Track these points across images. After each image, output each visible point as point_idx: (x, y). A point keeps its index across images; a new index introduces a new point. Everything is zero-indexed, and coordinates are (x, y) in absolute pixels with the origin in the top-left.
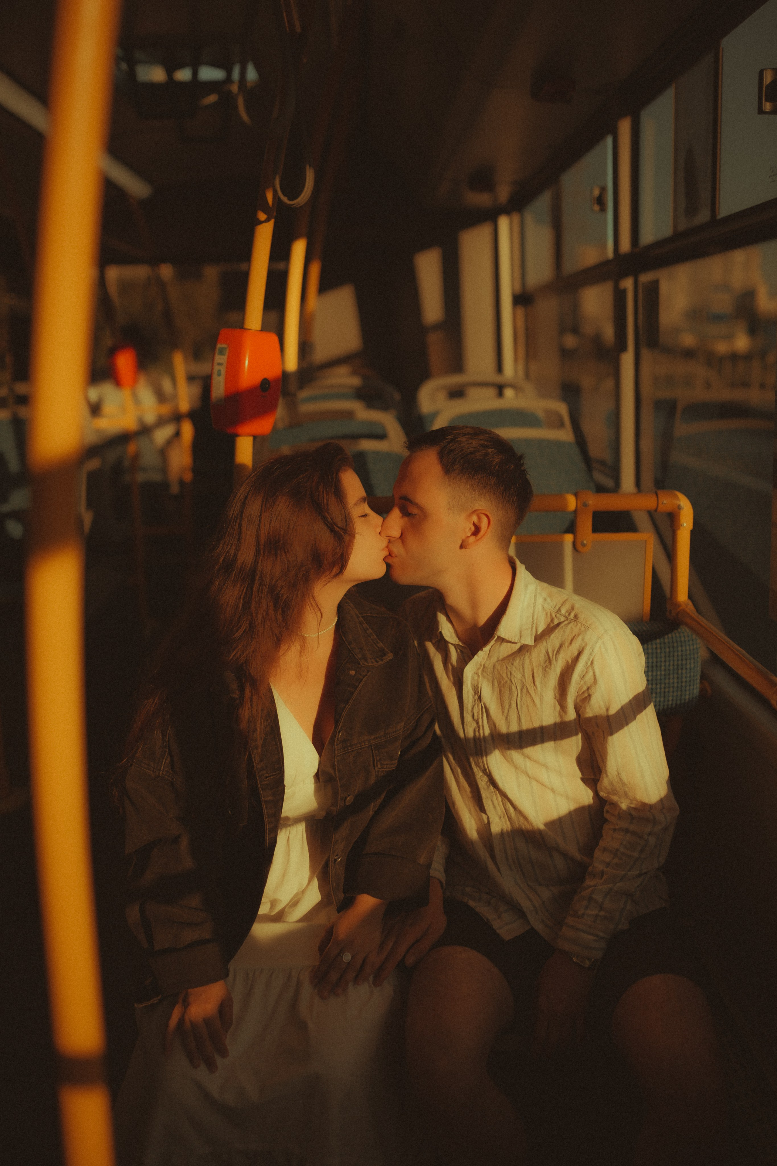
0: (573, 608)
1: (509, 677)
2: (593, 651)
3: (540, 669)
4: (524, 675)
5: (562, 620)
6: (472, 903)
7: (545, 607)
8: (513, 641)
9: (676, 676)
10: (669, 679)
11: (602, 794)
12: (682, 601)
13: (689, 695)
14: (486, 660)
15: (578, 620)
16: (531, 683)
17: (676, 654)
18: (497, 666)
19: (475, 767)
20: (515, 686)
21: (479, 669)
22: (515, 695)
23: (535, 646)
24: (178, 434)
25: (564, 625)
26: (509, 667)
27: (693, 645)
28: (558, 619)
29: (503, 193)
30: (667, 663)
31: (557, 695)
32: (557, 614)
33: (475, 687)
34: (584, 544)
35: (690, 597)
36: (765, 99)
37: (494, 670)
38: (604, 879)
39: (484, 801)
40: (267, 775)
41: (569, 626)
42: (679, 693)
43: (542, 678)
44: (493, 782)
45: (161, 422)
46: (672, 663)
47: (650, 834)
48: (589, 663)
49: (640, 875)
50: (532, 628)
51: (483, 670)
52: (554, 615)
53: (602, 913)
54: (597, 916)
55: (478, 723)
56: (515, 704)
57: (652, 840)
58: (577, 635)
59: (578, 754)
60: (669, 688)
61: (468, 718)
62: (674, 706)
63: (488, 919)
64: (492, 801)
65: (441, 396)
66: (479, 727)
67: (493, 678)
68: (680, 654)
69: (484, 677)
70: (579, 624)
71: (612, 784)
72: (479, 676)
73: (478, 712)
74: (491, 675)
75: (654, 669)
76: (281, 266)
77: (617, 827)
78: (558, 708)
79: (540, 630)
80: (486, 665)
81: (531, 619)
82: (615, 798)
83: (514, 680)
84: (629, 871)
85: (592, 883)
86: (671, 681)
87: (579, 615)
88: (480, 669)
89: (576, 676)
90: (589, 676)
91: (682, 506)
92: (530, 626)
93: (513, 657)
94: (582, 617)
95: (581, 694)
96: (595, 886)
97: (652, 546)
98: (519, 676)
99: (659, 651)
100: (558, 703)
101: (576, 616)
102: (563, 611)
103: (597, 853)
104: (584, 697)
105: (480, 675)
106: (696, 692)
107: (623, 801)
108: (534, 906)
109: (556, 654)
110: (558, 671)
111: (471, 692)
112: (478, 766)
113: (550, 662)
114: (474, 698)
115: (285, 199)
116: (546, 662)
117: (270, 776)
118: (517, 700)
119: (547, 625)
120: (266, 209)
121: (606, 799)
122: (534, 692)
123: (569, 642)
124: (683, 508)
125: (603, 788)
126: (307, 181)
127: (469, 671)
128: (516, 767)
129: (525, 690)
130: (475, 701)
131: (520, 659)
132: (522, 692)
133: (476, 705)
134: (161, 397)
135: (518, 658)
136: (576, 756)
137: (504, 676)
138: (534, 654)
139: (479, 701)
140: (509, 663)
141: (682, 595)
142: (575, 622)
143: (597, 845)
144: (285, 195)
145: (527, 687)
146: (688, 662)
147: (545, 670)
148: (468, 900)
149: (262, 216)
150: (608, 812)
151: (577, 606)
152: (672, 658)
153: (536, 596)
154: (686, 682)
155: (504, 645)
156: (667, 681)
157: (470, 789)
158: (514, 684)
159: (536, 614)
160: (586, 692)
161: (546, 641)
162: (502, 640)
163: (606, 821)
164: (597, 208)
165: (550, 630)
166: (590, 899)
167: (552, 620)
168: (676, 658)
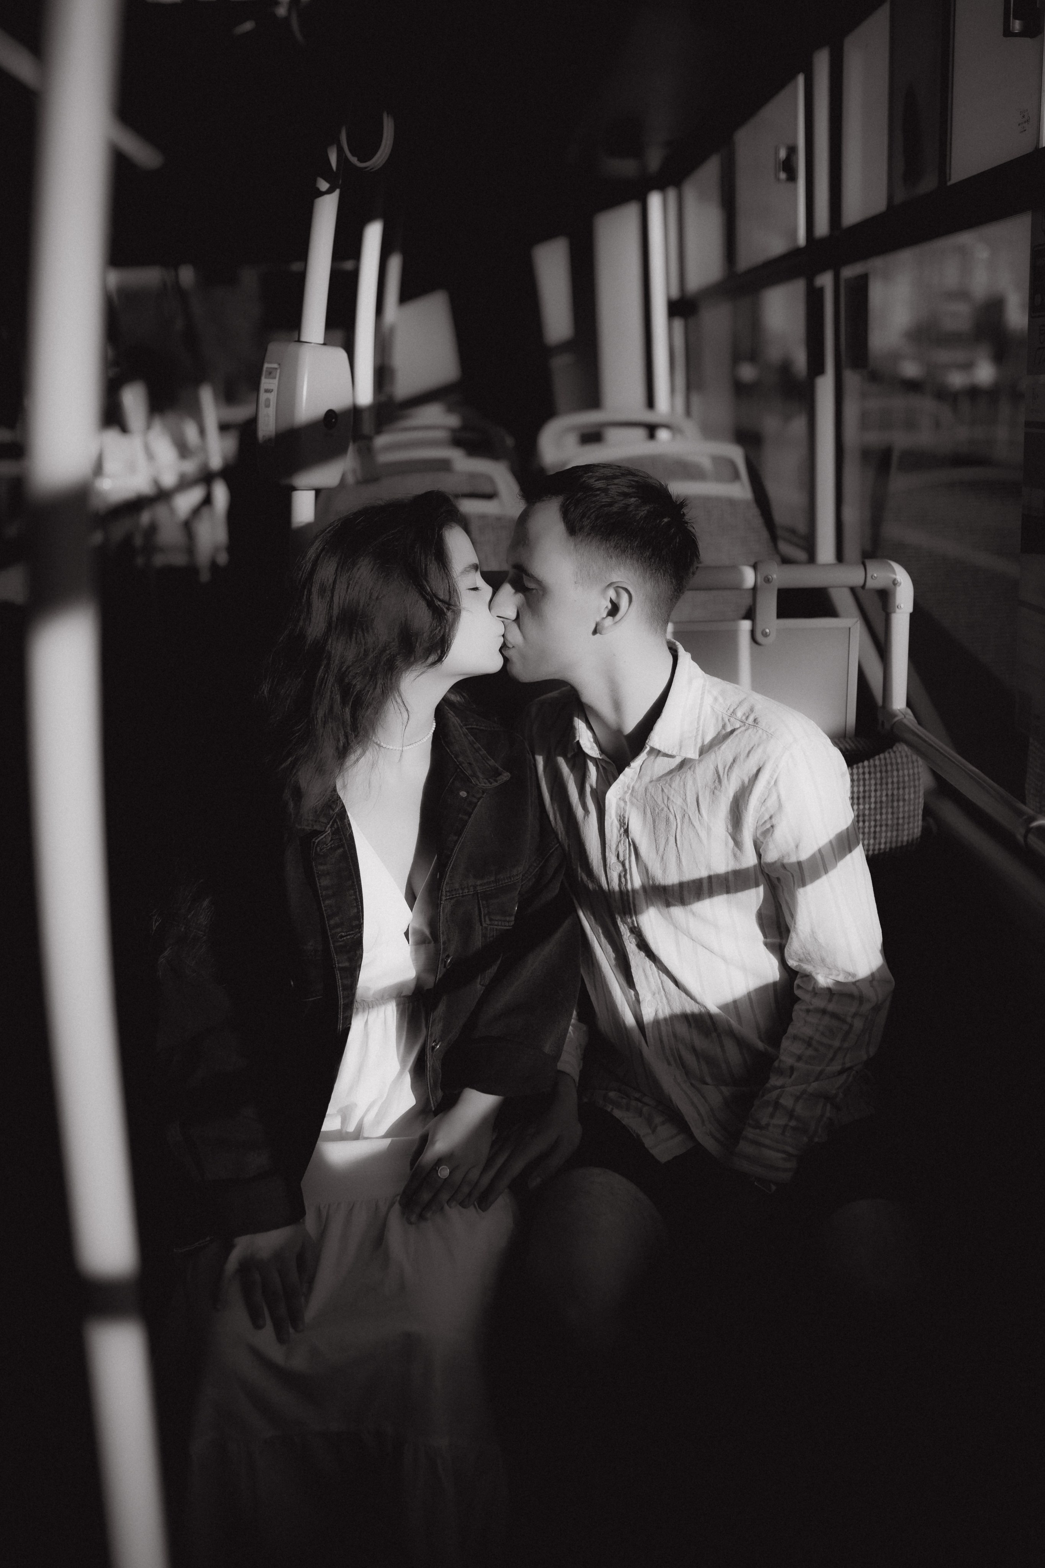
0: (752, 710)
1: (666, 804)
2: (777, 766)
3: (707, 793)
4: (685, 800)
5: (737, 726)
6: (618, 1113)
7: (715, 709)
8: (670, 753)
9: (890, 810)
10: (881, 814)
11: (792, 963)
12: (899, 710)
13: (908, 835)
14: (635, 780)
15: (758, 726)
16: (696, 810)
17: (890, 780)
18: (650, 789)
19: (621, 923)
20: (674, 815)
21: (626, 793)
22: (674, 827)
23: (700, 761)
24: (207, 501)
25: (740, 733)
26: (666, 790)
27: (913, 768)
28: (731, 725)
29: (654, 159)
30: (878, 793)
31: (730, 827)
32: (731, 718)
33: (620, 816)
34: (766, 633)
35: (909, 704)
36: (1013, 15)
37: (646, 795)
38: (793, 1077)
39: (633, 970)
40: (343, 934)
41: (747, 733)
42: (895, 833)
43: (709, 803)
44: (644, 946)
45: (184, 484)
46: (884, 793)
47: (855, 1015)
48: (772, 783)
49: (840, 1073)
50: (696, 737)
51: (632, 794)
52: (726, 720)
53: (793, 1123)
54: (786, 1126)
55: (623, 865)
56: (674, 840)
57: (858, 1024)
58: (756, 745)
59: (758, 907)
60: (881, 826)
61: (612, 859)
62: (888, 850)
63: (638, 1136)
64: (644, 970)
65: (571, 441)
66: (625, 870)
67: (645, 805)
68: (895, 780)
69: (632, 803)
70: (760, 731)
71: (804, 947)
72: (625, 802)
73: (625, 851)
74: (642, 801)
75: (861, 801)
76: (349, 265)
77: (811, 1007)
78: (731, 843)
79: (708, 739)
80: (636, 787)
81: (696, 724)
82: (808, 968)
83: (673, 807)
84: (828, 1065)
85: (779, 1083)
86: (884, 817)
87: (759, 720)
88: (628, 793)
89: (754, 801)
90: (772, 801)
91: (899, 581)
92: (694, 733)
93: (671, 776)
94: (763, 723)
95: (762, 825)
96: (782, 1087)
97: (858, 635)
98: (679, 801)
99: (867, 776)
100: (732, 837)
101: (755, 720)
102: (739, 714)
103: (785, 1043)
104: (765, 829)
105: (627, 800)
106: (917, 831)
107: (818, 971)
108: (699, 1114)
109: (728, 771)
110: (731, 794)
111: (616, 823)
112: (626, 924)
113: (720, 781)
114: (619, 831)
115: (354, 160)
116: (715, 781)
117: (347, 936)
118: (676, 833)
119: (717, 733)
120: (328, 175)
121: (797, 969)
122: (698, 822)
123: (746, 754)
124: (901, 584)
125: (793, 954)
126: (385, 135)
127: (612, 796)
128: (676, 926)
129: (686, 819)
130: (620, 837)
131: (681, 778)
132: (682, 822)
133: (622, 842)
134: (183, 450)
135: (678, 777)
136: (756, 910)
137: (659, 801)
138: (700, 770)
139: (625, 837)
140: (665, 785)
141: (899, 701)
142: (754, 728)
143: (785, 1031)
144: (353, 155)
145: (689, 815)
146: (907, 790)
147: (713, 793)
148: (612, 1109)
149: (324, 185)
150: (799, 987)
151: (758, 707)
152: (884, 786)
153: (703, 693)
154: (903, 818)
155: (661, 760)
156: (878, 817)
157: (614, 956)
158: (672, 811)
159: (702, 718)
160: (769, 822)
161: (715, 752)
162: (656, 752)
163: (797, 999)
164: (783, 176)
165: (722, 737)
166: (777, 1105)
167: (724, 727)
168: (890, 786)
